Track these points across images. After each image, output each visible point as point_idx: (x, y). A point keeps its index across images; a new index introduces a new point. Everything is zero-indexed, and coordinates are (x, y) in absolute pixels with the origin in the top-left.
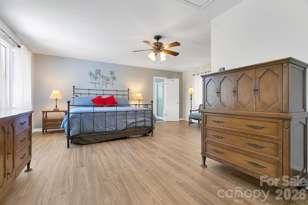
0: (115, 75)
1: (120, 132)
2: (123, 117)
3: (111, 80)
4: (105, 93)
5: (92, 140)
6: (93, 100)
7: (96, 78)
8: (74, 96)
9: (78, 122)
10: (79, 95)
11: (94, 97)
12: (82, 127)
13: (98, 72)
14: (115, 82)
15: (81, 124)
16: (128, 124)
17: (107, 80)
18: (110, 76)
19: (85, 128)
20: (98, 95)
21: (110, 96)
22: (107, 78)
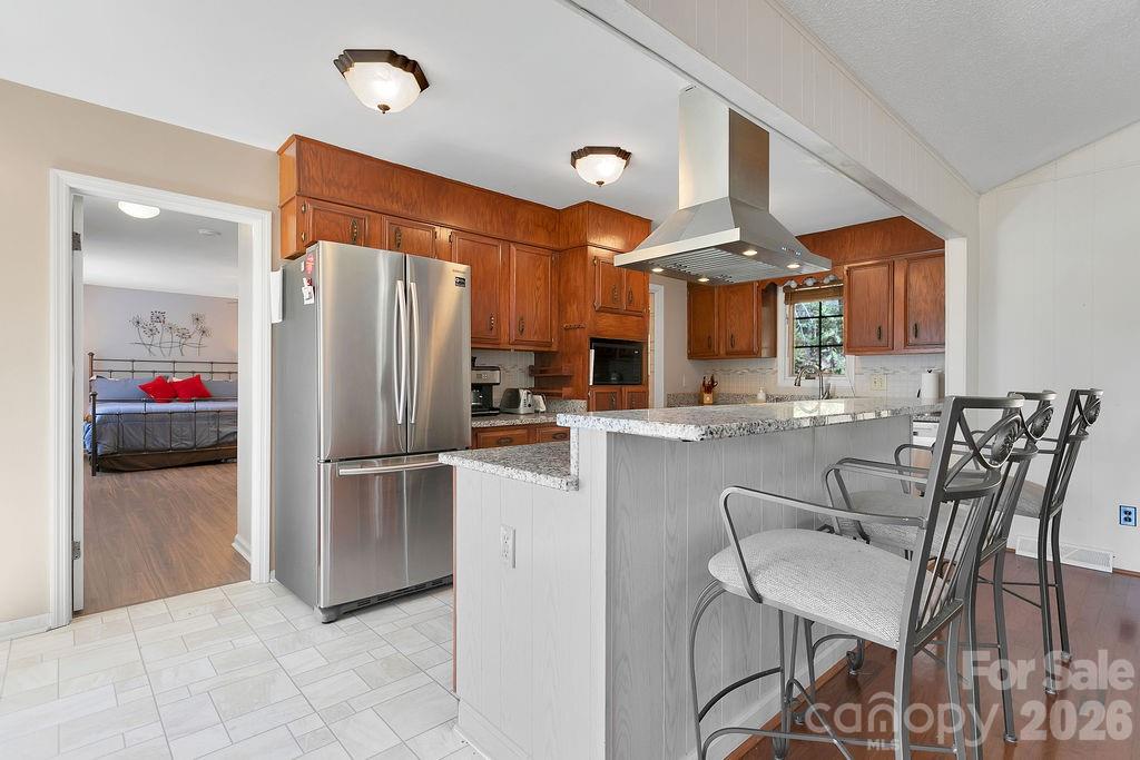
0: (207, 324)
1: (202, 450)
2: (212, 422)
3: (196, 338)
4: (178, 367)
5: (141, 464)
6: (143, 388)
7: (152, 332)
8: (94, 377)
9: (112, 430)
10: (107, 375)
11: (149, 378)
12: (121, 440)
13: (158, 318)
14: (205, 341)
15: (119, 433)
16: (221, 435)
17: (184, 335)
18: (192, 328)
19: (127, 442)
20: (157, 375)
21: (190, 376)
22: (185, 331)
